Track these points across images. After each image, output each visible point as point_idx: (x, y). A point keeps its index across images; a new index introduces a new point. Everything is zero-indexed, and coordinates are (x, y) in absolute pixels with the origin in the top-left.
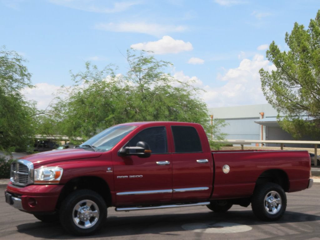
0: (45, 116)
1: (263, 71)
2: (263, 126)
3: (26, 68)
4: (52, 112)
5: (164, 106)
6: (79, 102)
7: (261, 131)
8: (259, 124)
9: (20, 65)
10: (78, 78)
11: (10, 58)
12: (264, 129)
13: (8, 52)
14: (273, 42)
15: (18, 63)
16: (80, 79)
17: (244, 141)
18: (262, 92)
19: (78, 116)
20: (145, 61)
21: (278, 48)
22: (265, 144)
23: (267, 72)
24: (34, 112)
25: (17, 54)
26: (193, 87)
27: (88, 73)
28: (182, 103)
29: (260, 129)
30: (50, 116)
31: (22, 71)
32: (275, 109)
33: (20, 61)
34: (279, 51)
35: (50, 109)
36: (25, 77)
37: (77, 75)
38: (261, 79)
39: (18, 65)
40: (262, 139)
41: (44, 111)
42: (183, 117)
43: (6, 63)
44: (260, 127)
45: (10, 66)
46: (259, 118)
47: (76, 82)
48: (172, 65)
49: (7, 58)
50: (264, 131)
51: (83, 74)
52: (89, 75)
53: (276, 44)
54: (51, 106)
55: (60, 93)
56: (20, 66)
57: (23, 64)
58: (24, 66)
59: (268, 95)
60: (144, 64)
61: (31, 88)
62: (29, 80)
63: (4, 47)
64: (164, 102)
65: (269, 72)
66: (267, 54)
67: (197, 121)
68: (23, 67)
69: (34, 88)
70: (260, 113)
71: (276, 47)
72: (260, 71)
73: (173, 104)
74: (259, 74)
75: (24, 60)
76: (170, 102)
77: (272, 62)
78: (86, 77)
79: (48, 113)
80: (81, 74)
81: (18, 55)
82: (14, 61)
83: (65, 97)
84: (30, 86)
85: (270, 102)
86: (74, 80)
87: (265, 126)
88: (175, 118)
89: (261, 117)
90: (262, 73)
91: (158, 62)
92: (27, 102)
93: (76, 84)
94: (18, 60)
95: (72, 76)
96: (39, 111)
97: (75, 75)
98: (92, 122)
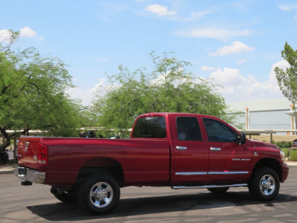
0: (88, 112)
1: (278, 69)
2: (293, 117)
3: (68, 71)
4: (94, 108)
5: (186, 100)
6: (114, 98)
7: (291, 121)
8: (290, 116)
9: (62, 68)
10: (113, 79)
11: (55, 63)
12: (294, 119)
13: (53, 59)
14: (286, 43)
15: (61, 67)
16: (115, 79)
17: (272, 130)
18: (279, 87)
19: (112, 111)
20: (169, 62)
21: (291, 47)
22: (295, 133)
23: (282, 70)
24: (78, 108)
25: (59, 59)
26: (212, 83)
27: (121, 75)
28: (203, 97)
29: (291, 119)
30: (92, 111)
31: (64, 74)
32: (291, 101)
33: (64, 65)
34: (292, 50)
35: (92, 105)
36: (67, 79)
37: (112, 76)
38: (276, 76)
39: (61, 68)
40: (293, 129)
41: (87, 107)
42: (203, 110)
43: (51, 68)
44: (291, 117)
45: (55, 70)
46: (289, 110)
47: (112, 82)
48: (191, 65)
49: (52, 64)
50: (294, 121)
51: (117, 75)
52: (123, 76)
53: (288, 44)
54: (93, 103)
55: (99, 92)
56: (63, 70)
57: (66, 68)
58: (66, 69)
59: (284, 89)
60: (168, 65)
61: (73, 87)
62: (70, 81)
63: (50, 54)
64: (186, 97)
65: (283, 69)
66: (282, 54)
67: (215, 112)
68: (65, 71)
69: (75, 88)
70: (290, 105)
71: (289, 47)
72: (275, 70)
73: (193, 99)
74: (275, 72)
75: (67, 65)
76: (191, 97)
77: (287, 60)
78: (120, 77)
79: (90, 109)
80: (116, 75)
81: (61, 61)
82: (59, 65)
83: (103, 95)
84: (73, 86)
85: (286, 95)
86: (110, 81)
87: (295, 117)
88: (195, 111)
89: (291, 109)
90: (277, 71)
91: (179, 63)
92: (72, 100)
93: (112, 83)
94: (62, 65)
95: (107, 77)
96: (83, 107)
97: (110, 76)
98: (124, 116)
